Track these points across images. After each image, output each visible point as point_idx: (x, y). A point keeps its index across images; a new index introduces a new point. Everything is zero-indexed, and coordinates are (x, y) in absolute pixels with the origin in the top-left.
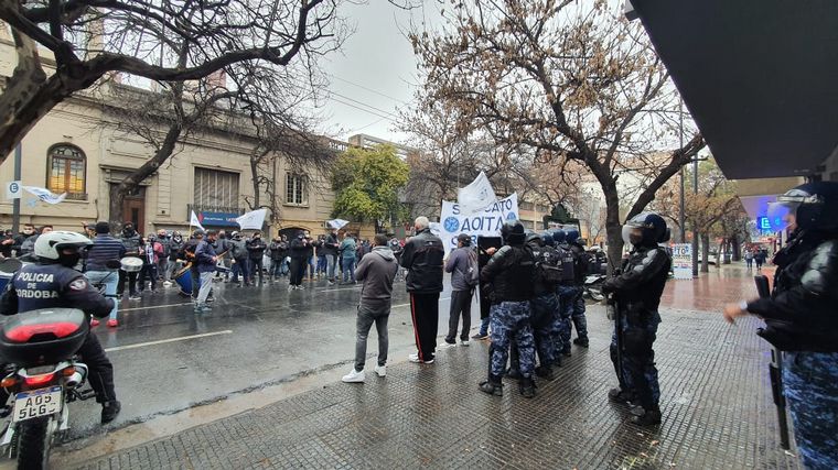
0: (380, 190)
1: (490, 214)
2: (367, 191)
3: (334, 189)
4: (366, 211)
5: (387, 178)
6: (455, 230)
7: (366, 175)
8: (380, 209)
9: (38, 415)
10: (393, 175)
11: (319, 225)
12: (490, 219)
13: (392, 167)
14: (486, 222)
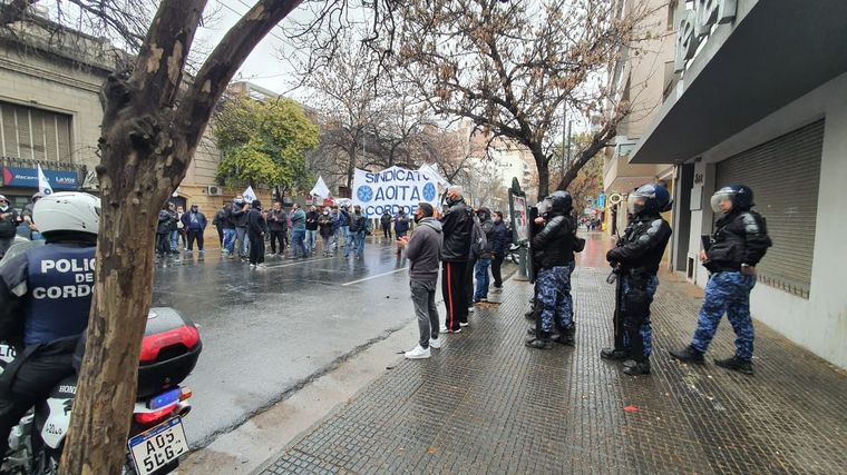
0: (286, 153)
1: (404, 183)
2: (267, 152)
3: (221, 147)
4: (269, 176)
5: (293, 138)
6: (368, 200)
7: (265, 132)
8: (286, 175)
9: (167, 461)
10: (300, 136)
11: (199, 192)
12: (404, 188)
13: (299, 127)
14: (400, 191)
